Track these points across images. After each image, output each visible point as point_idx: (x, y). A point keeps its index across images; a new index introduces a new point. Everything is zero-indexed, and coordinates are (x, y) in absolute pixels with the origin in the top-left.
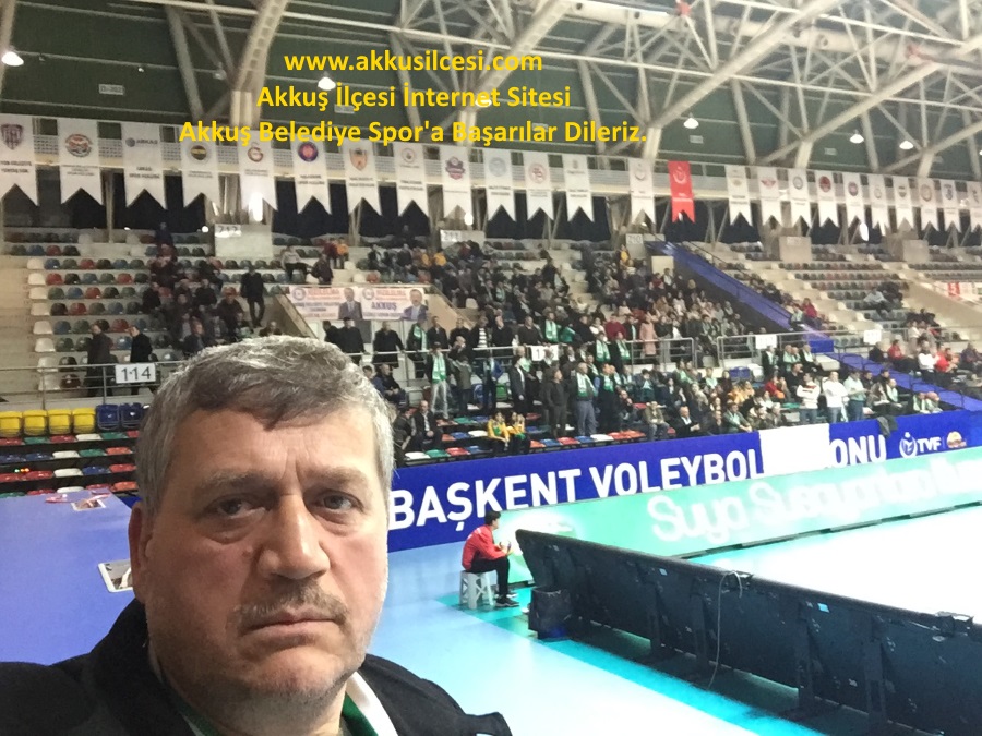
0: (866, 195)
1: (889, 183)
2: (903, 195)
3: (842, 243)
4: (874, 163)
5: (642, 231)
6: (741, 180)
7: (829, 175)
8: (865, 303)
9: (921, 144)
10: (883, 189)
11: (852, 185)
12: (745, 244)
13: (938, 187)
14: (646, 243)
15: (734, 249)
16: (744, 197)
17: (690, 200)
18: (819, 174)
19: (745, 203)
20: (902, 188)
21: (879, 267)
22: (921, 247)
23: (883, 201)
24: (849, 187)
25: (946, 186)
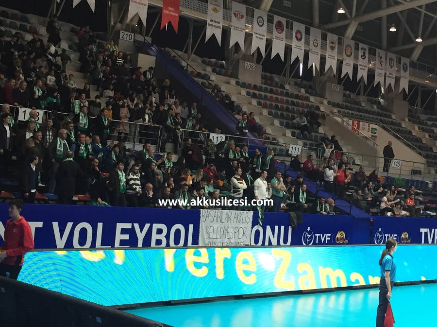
0: (307, 43)
1: (324, 38)
2: (332, 48)
3: (284, 75)
4: (317, 20)
5: (133, 31)
6: (218, 8)
7: (284, 21)
8: (293, 124)
9: (351, 14)
10: (319, 41)
11: (298, 32)
12: (213, 60)
13: (357, 48)
14: (135, 41)
15: (203, 62)
16: (219, 23)
17: (177, 15)
18: (277, 18)
19: (219, 27)
20: (332, 43)
21: (307, 99)
22: (338, 90)
23: (319, 50)
24: (296, 34)
25: (362, 49)
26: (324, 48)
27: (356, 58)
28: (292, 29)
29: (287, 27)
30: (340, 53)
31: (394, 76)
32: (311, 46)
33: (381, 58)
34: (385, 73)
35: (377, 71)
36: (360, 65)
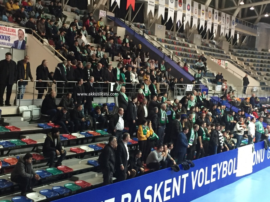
1: (200, 7)
2: (203, 14)
5: (106, 9)
10: (198, 10)
11: (189, 5)
13: (213, 13)
16: (153, 3)
19: (153, 6)
20: (203, 10)
22: (199, 38)
23: (197, 16)
24: (188, 6)
25: (216, 13)
26: (199, 14)
27: (213, 19)
28: (186, 4)
29: (184, 3)
30: (206, 17)
31: (228, 28)
32: (194, 14)
33: (223, 18)
34: (225, 27)
35: (222, 26)
36: (215, 23)
